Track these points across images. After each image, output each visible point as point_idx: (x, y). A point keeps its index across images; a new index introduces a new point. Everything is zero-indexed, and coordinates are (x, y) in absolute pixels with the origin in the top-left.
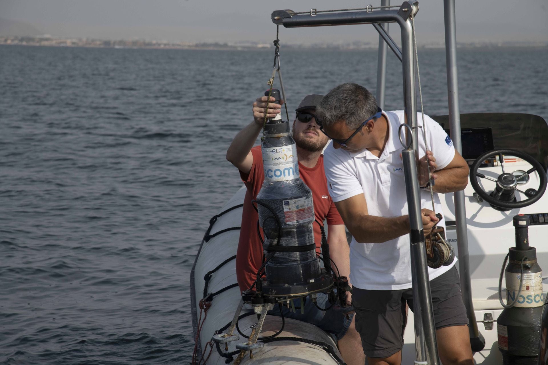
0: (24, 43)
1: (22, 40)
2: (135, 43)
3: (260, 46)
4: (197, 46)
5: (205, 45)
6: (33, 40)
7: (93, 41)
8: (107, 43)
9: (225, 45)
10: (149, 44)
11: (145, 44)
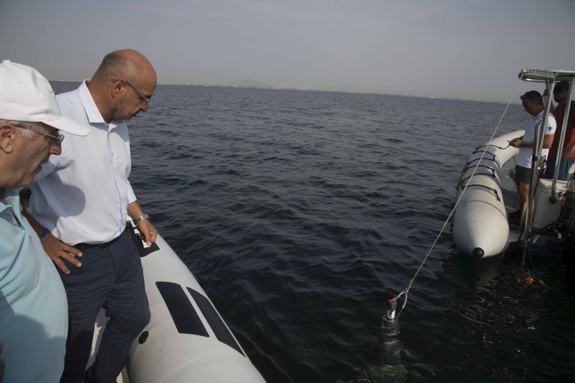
0: (269, 89)
1: (269, 88)
2: (293, 89)
3: (321, 91)
4: (307, 90)
5: (309, 90)
6: (271, 88)
7: (284, 88)
8: (287, 89)
9: (313, 90)
10: (296, 89)
11: (295, 89)
